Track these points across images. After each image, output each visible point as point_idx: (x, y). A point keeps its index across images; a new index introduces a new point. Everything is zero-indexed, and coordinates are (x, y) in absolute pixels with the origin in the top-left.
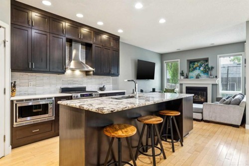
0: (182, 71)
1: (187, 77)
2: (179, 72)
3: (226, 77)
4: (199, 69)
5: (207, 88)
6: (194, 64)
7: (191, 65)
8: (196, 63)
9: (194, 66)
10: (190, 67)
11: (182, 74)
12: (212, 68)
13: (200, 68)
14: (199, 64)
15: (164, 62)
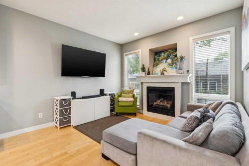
0: (143, 66)
1: (149, 74)
2: (141, 66)
3: (205, 74)
4: (166, 62)
5: (174, 88)
6: (160, 56)
7: (157, 57)
8: (163, 54)
9: (160, 58)
10: (155, 60)
11: (143, 69)
12: (182, 58)
13: (167, 59)
14: (166, 56)
15: (124, 54)
